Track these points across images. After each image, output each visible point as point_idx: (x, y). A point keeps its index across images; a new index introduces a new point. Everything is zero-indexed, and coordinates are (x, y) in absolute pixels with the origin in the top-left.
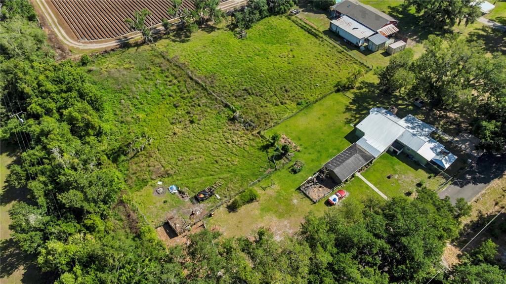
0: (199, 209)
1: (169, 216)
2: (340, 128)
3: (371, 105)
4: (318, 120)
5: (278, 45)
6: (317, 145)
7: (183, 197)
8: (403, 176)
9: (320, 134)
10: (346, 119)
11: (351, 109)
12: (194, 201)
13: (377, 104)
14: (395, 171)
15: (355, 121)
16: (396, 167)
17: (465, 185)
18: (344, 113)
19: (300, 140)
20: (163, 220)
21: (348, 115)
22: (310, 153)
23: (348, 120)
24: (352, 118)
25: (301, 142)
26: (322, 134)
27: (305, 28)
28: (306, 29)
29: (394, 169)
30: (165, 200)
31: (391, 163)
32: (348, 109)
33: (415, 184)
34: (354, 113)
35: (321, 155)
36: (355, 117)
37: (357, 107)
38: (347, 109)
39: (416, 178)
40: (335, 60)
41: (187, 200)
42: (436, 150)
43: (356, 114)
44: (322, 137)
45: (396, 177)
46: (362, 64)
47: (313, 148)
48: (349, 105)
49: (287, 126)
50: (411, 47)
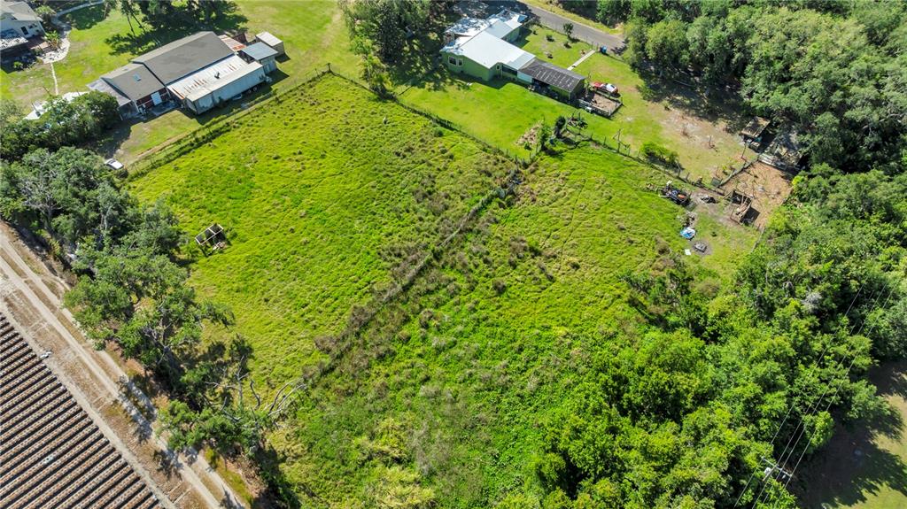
0: (697, 197)
1: (731, 225)
4: (469, 115)
7: (693, 219)
10: (458, 89)
11: (434, 86)
12: (691, 205)
19: (520, 126)
20: (741, 229)
21: (452, 88)
23: (461, 88)
24: (455, 84)
26: (499, 108)
27: (185, 150)
28: (188, 148)
30: (711, 237)
32: (437, 89)
41: (693, 214)
42: (503, 19)
44: (504, 107)
46: (314, 79)
48: (427, 88)
49: (497, 141)
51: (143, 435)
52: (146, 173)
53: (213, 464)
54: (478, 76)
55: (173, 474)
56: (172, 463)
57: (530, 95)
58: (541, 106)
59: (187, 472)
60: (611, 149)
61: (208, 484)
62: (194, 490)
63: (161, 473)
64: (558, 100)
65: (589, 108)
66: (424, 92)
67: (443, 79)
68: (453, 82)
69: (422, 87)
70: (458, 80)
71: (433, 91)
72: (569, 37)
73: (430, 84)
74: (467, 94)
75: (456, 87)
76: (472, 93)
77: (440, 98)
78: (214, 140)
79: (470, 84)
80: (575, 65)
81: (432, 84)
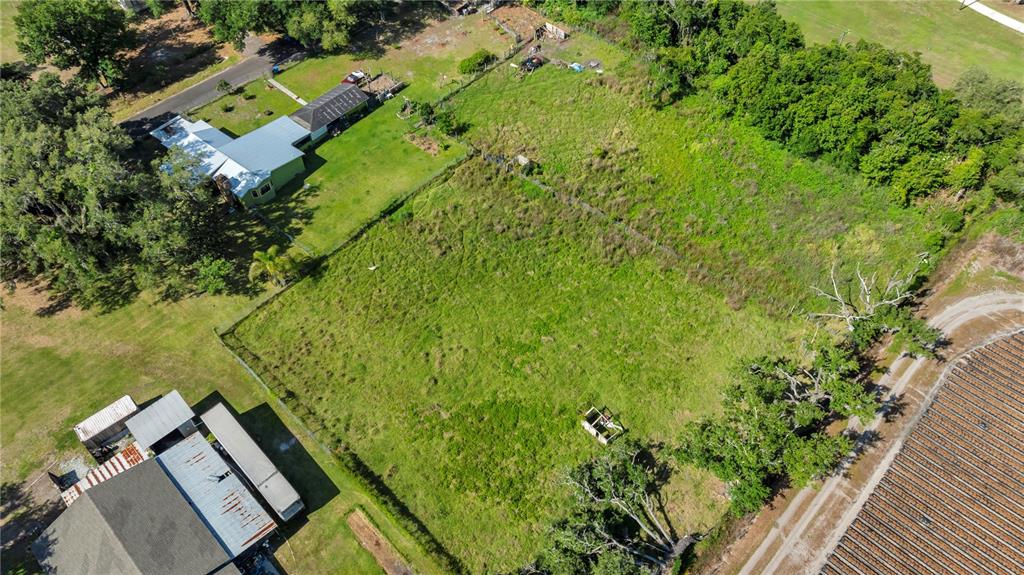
0: (533, 54)
2: (331, 177)
3: (258, 235)
4: (372, 190)
5: (477, 402)
6: (375, 145)
8: (248, 118)
9: (368, 164)
10: (317, 195)
11: (301, 219)
12: (544, 60)
13: (242, 237)
15: (299, 194)
17: (159, 115)
18: (318, 208)
19: (405, 151)
21: (311, 202)
22: (388, 131)
23: (313, 193)
24: (303, 198)
25: (404, 146)
26: (364, 164)
30: (582, 56)
32: (308, 216)
33: (235, 110)
34: (296, 210)
36: (298, 202)
37: (290, 222)
38: (310, 217)
40: (312, 359)
41: (554, 61)
42: (180, 135)
43: (295, 208)
44: (365, 159)
45: (259, 115)
47: (384, 140)
48: (303, 226)
49: (430, 170)
50: (52, 458)
51: (872, 438)
53: (884, 370)
54: (293, 176)
55: (901, 402)
56: (892, 405)
57: (350, 136)
58: (370, 131)
59: (897, 390)
60: (457, 92)
61: (900, 373)
62: (909, 382)
63: (904, 412)
64: (365, 116)
65: (389, 95)
66: (310, 229)
67: (287, 209)
68: (296, 200)
69: (298, 231)
70: (295, 196)
71: (312, 220)
72: (230, 94)
73: (295, 223)
74: (328, 190)
75: (310, 198)
76: (327, 185)
77: (330, 214)
78: (377, 473)
79: (307, 185)
80: (294, 97)
81: (294, 221)
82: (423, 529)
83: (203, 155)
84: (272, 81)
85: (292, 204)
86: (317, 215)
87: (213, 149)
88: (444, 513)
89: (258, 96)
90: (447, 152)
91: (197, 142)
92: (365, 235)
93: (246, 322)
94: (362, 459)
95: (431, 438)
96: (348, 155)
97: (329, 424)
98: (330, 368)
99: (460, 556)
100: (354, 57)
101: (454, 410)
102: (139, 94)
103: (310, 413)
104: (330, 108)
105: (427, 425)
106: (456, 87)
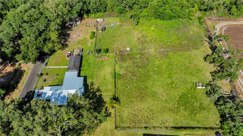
2: (92, 79)
4: (104, 75)
5: (178, 99)
6: (93, 65)
8: (53, 79)
9: (97, 70)
10: (95, 84)
11: (98, 92)
14: (57, 79)
15: (90, 87)
16: (58, 81)
17: (26, 94)
18: (98, 87)
19: (101, 62)
21: (96, 87)
22: (92, 61)
23: (93, 85)
24: (92, 87)
25: (99, 62)
29: (58, 79)
31: (61, 81)
32: (98, 90)
33: (47, 80)
34: (94, 91)
35: (88, 63)
36: (92, 89)
37: (96, 94)
38: (100, 90)
39: (47, 82)
40: (140, 117)
42: (44, 94)
43: (93, 91)
44: (95, 70)
45: (55, 77)
47: (93, 63)
48: (100, 93)
49: (111, 63)
52: (209, 128)
60: (96, 44)
64: (82, 61)
66: (103, 92)
67: (92, 92)
68: (91, 89)
69: (101, 95)
70: (90, 88)
71: (101, 90)
72: (40, 77)
73: (98, 94)
74: (95, 82)
75: (94, 86)
76: (94, 81)
77: (103, 86)
78: (180, 126)
79: (90, 84)
80: (59, 67)
81: (97, 93)
82: (199, 128)
83: (59, 94)
84: (47, 67)
85: (92, 90)
86: (100, 88)
87: (61, 91)
88: (198, 122)
89: (48, 73)
90: (110, 57)
91: (53, 92)
92: (116, 85)
93: (116, 122)
94: (174, 126)
95: (179, 111)
96: (90, 71)
97: (160, 126)
98: (146, 116)
99: (210, 126)
100: (61, 50)
101: (176, 103)
102: (10, 93)
103: (154, 127)
104: (75, 63)
105: (176, 110)
106: (94, 43)
